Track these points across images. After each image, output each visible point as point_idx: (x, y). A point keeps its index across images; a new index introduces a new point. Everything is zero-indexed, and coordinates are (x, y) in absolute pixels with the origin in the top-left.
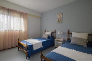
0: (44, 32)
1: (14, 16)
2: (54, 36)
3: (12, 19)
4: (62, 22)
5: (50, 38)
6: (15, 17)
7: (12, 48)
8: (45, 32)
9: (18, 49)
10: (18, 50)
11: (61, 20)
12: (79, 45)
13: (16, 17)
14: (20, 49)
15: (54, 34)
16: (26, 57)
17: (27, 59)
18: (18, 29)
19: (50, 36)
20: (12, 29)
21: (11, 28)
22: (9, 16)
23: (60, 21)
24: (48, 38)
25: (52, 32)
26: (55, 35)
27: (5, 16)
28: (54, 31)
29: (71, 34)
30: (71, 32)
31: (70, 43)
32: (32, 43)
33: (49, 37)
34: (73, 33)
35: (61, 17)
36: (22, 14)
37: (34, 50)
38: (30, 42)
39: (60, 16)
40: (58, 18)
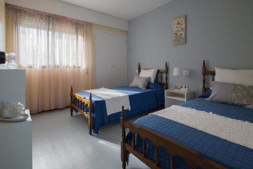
0: (137, 71)
1: (61, 32)
2: (164, 81)
3: (57, 41)
4: (186, 42)
5: (151, 86)
6: (64, 34)
7: (57, 109)
8: (139, 72)
9: (72, 112)
10: (72, 115)
11: (184, 36)
12: (233, 104)
13: (65, 32)
14: (74, 113)
15: (164, 75)
16: (88, 131)
17: (91, 134)
18: (71, 65)
19: (152, 81)
20: (57, 63)
21: (54, 61)
22: (50, 32)
23: (181, 40)
24: (148, 87)
25: (158, 71)
26: (167, 78)
27: (43, 31)
28: (163, 68)
29: (213, 74)
30: (212, 70)
31: (207, 99)
32: (104, 98)
33: (149, 83)
34: (217, 71)
35: (184, 26)
36: (80, 26)
37: (108, 114)
38: (99, 94)
39: (178, 24)
40: (175, 30)
